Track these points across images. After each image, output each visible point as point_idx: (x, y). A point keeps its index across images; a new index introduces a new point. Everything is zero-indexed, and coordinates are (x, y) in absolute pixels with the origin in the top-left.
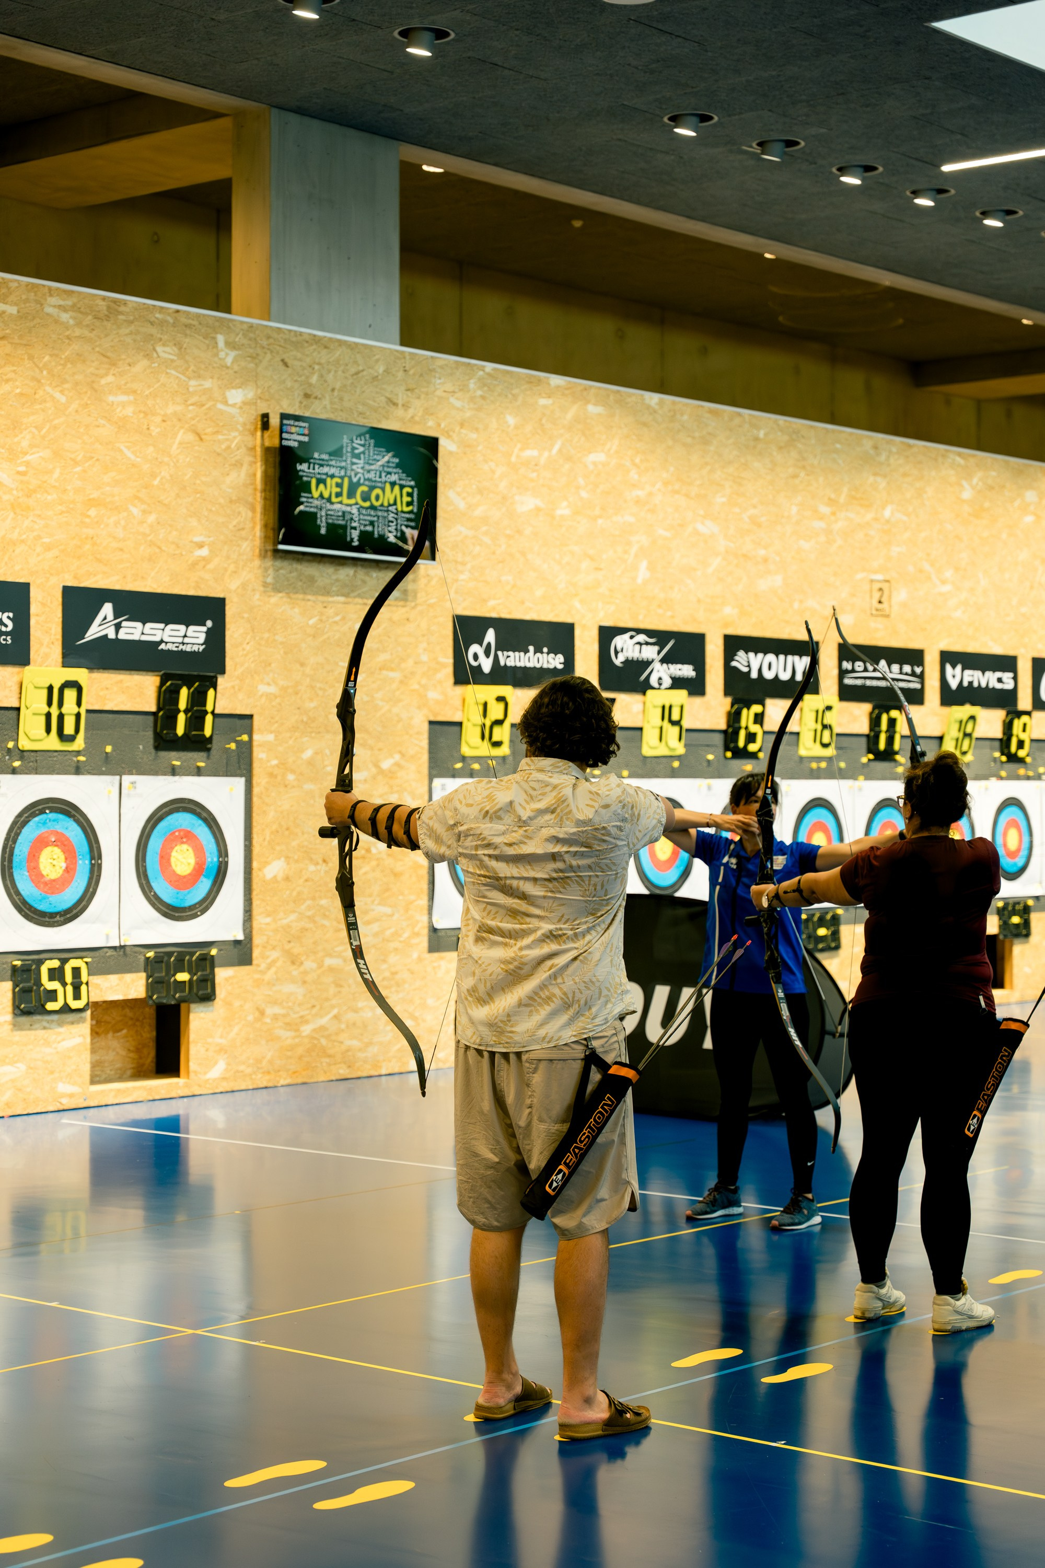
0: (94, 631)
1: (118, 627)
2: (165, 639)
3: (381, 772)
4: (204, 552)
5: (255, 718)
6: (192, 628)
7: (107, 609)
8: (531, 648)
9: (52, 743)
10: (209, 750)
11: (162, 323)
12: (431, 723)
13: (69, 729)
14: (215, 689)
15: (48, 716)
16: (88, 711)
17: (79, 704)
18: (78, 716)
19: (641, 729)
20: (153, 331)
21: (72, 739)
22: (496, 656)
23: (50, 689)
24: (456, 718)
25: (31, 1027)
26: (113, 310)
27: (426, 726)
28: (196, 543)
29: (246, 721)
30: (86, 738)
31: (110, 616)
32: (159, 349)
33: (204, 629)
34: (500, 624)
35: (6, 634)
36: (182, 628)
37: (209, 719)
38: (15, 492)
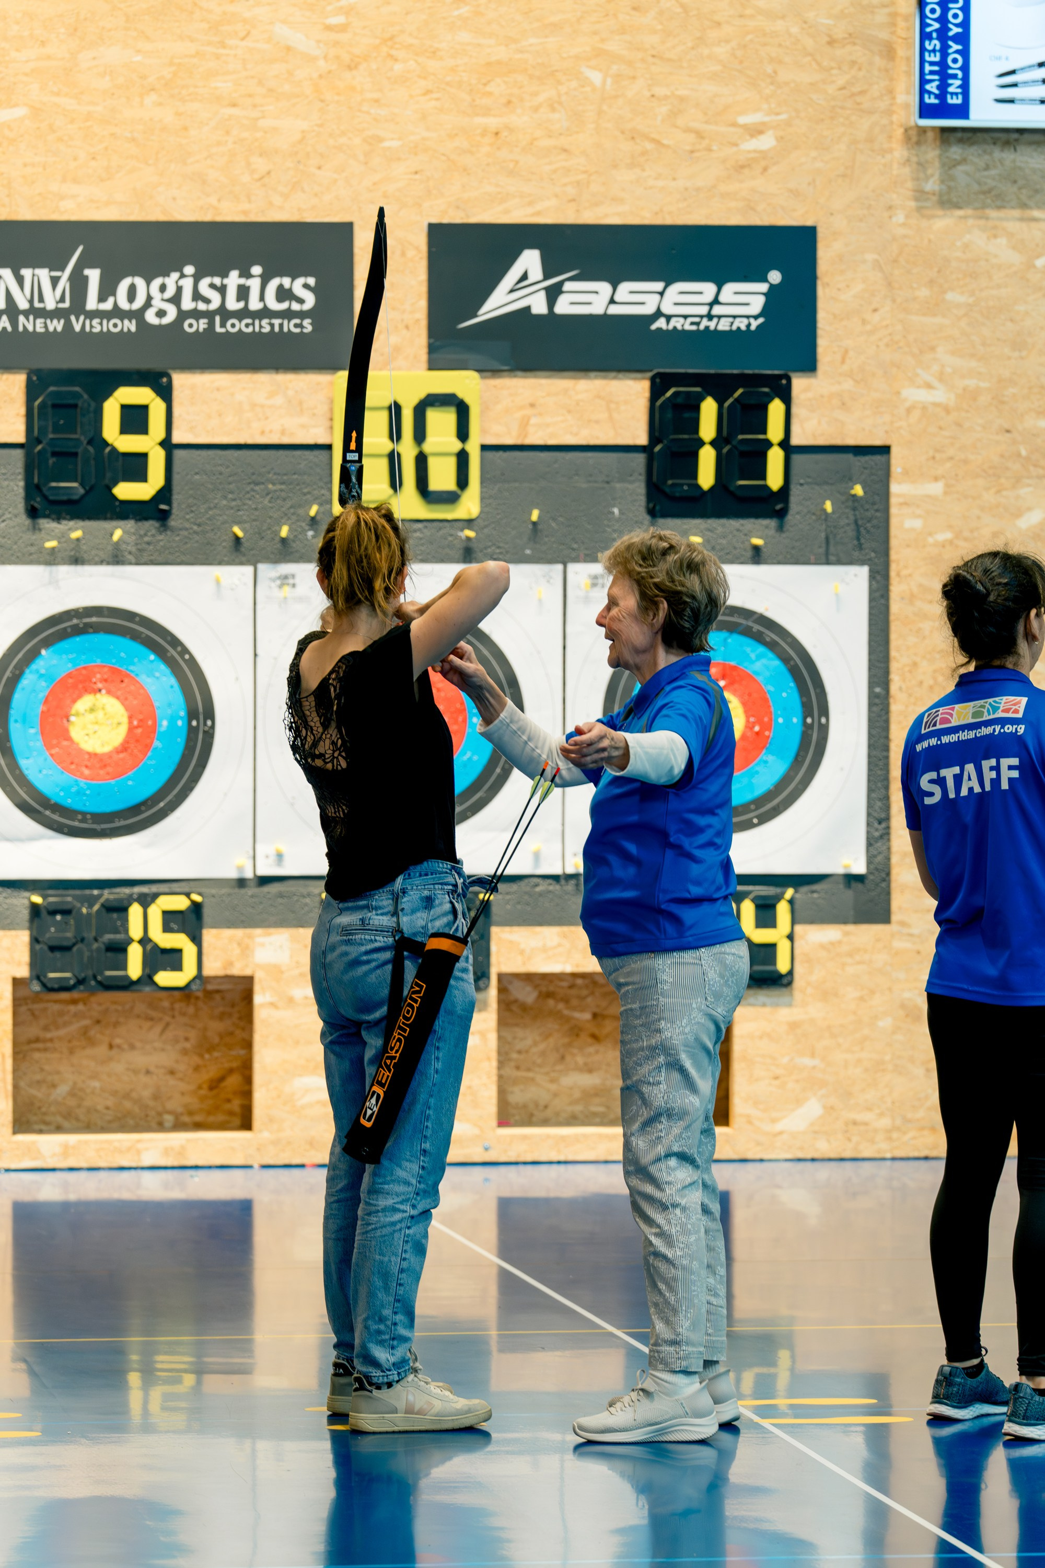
0: (499, 304)
1: (553, 294)
2: (667, 309)
4: (765, 142)
5: (894, 451)
7: (531, 261)
9: (407, 506)
10: (781, 514)
13: (443, 481)
14: (787, 400)
15: (393, 457)
16: (484, 448)
17: (463, 433)
18: (462, 458)
21: (450, 498)
23: (394, 409)
28: (745, 127)
29: (878, 458)
31: (536, 273)
33: (764, 287)
35: (302, 315)
36: (709, 289)
37: (775, 457)
38: (321, 63)
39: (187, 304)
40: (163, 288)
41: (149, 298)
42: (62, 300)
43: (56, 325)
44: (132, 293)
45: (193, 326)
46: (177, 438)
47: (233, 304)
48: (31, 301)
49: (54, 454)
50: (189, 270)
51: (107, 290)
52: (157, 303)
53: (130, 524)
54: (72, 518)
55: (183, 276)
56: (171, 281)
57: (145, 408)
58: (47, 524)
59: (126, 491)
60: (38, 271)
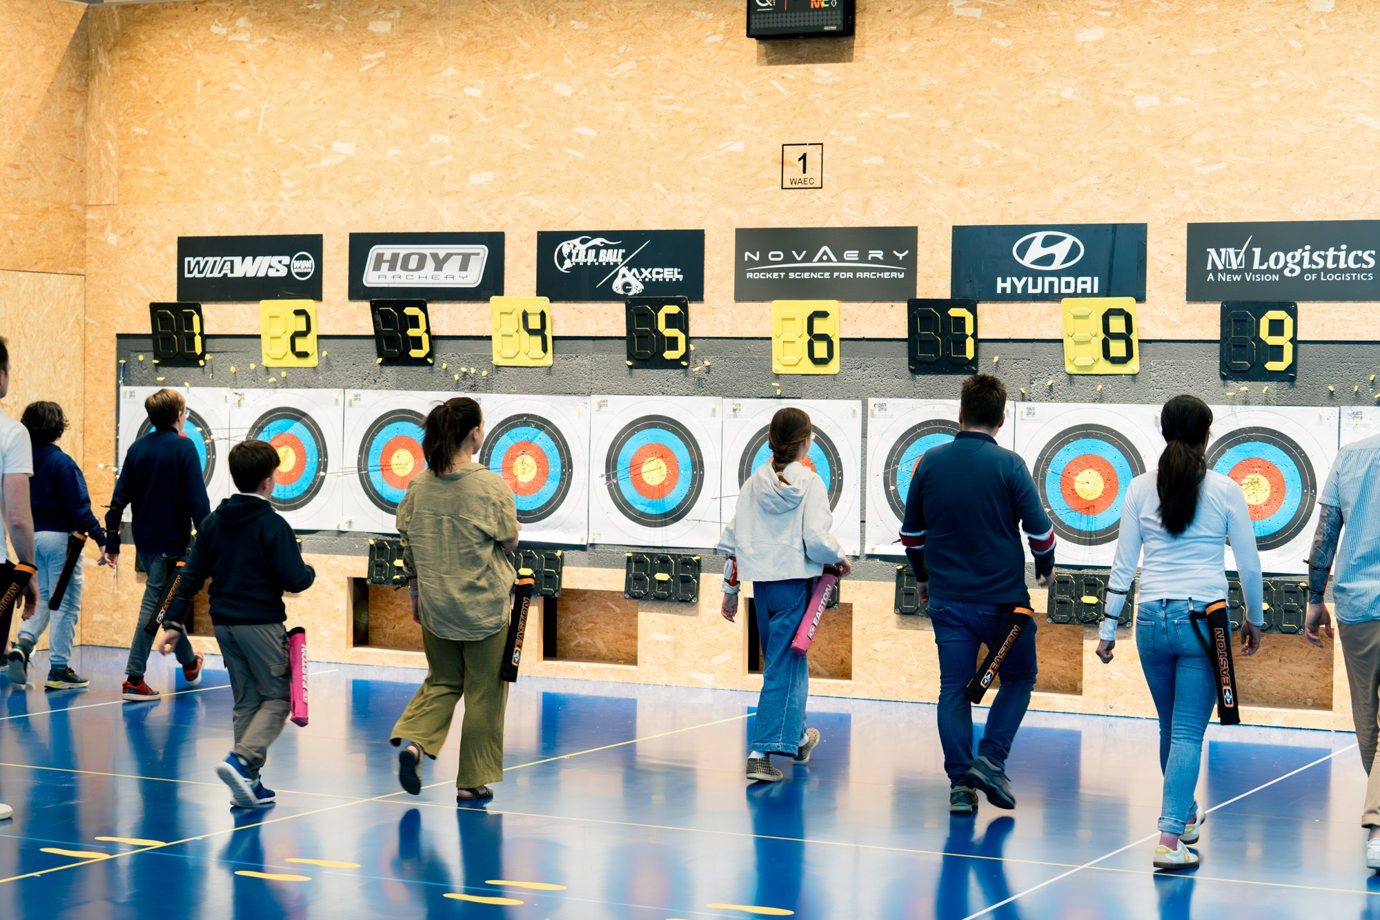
39: (1306, 265)
40: (1293, 258)
41: (1286, 263)
42: (1241, 264)
43: (1237, 278)
44: (1277, 262)
45: (1309, 277)
46: (1300, 338)
47: (1331, 266)
48: (1225, 266)
49: (1234, 346)
50: (1308, 247)
51: (1264, 259)
52: (1290, 265)
53: (1274, 384)
54: (1244, 381)
55: (1304, 251)
56: (1298, 254)
57: (1282, 321)
58: (1229, 382)
59: (1271, 366)
60: (1228, 249)
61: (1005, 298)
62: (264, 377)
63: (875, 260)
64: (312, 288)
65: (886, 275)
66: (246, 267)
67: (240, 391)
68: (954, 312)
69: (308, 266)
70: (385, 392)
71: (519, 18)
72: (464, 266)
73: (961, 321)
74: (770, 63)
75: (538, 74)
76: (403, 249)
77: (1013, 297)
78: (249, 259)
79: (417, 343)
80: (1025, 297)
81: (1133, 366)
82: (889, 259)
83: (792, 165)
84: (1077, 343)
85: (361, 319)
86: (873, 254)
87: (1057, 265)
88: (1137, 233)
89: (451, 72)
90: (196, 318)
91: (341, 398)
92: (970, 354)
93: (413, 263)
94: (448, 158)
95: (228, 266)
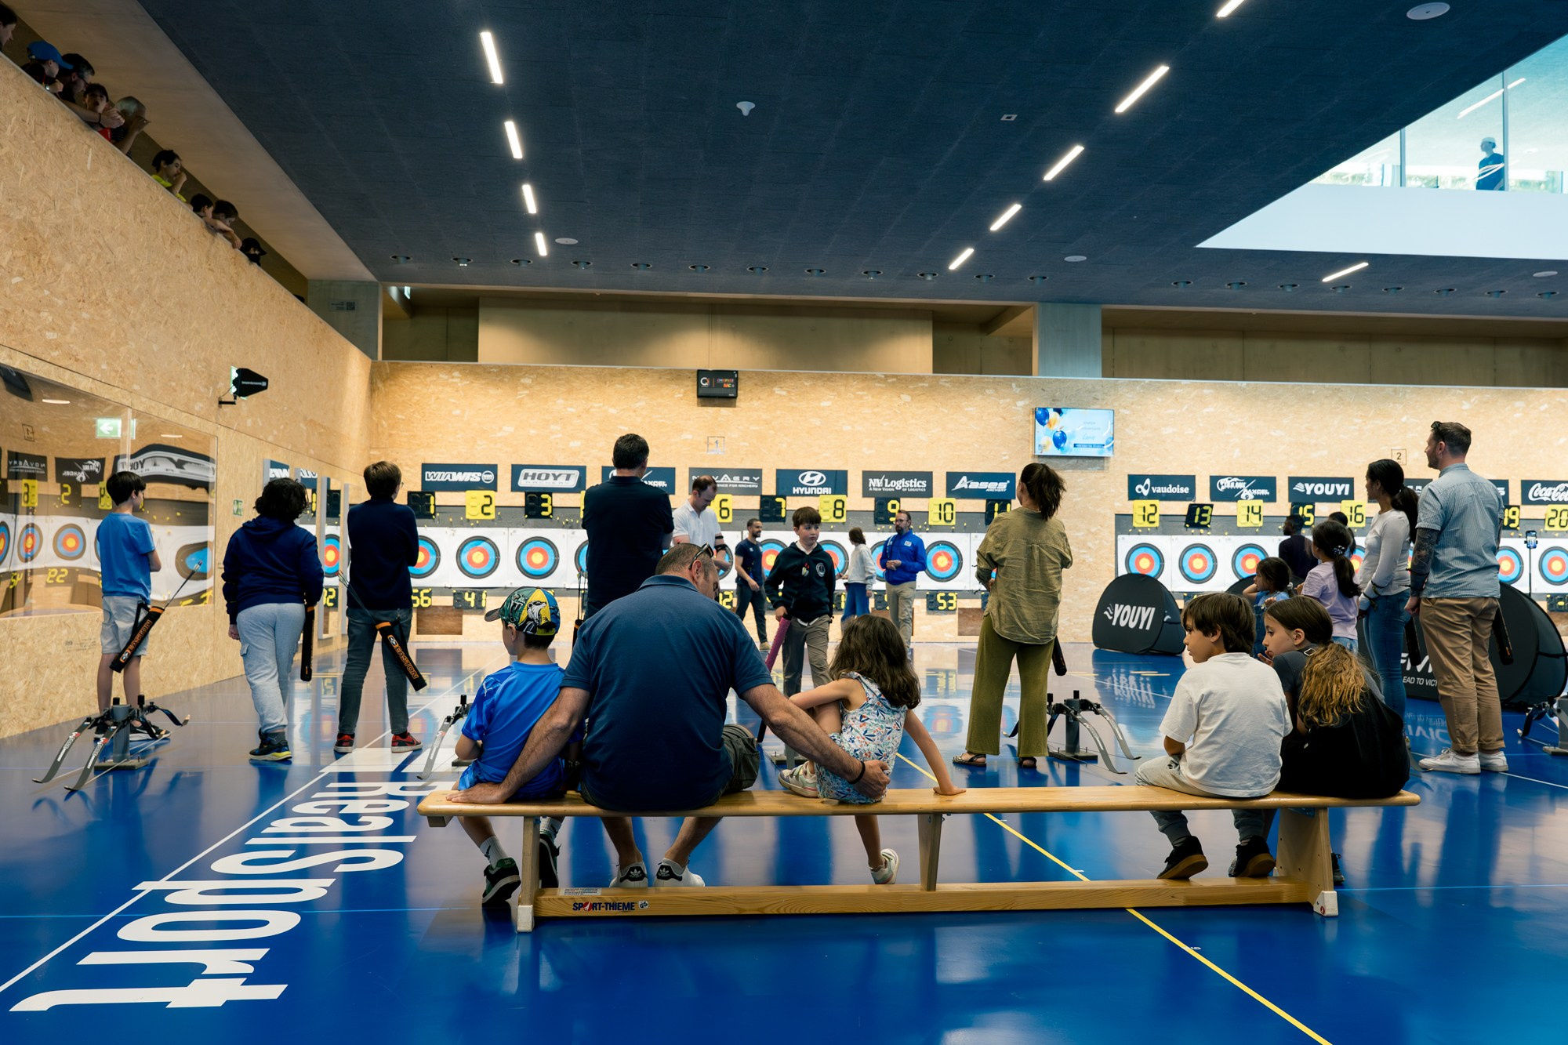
0: (959, 486)
1: (969, 484)
2: (989, 487)
3: (1090, 532)
4: (1007, 457)
6: (1000, 484)
7: (964, 478)
8: (1170, 486)
9: (942, 522)
11: (988, 382)
12: (1116, 515)
13: (949, 517)
15: (940, 514)
16: (957, 512)
17: (952, 509)
18: (952, 514)
19: (1236, 516)
20: (984, 385)
21: (950, 521)
22: (1151, 489)
23: (940, 505)
24: (1130, 513)
25: (933, 614)
26: (967, 380)
27: (1114, 516)
30: (956, 521)
31: (965, 480)
32: (987, 391)
33: (1006, 484)
34: (1152, 477)
35: (923, 487)
36: (996, 483)
39: (903, 486)
40: (899, 483)
41: (896, 484)
43: (880, 489)
44: (893, 484)
45: (904, 490)
47: (911, 486)
48: (875, 485)
49: (878, 512)
50: (904, 479)
51: (889, 483)
52: (898, 485)
54: (882, 524)
55: (902, 480)
56: (900, 481)
57: (895, 504)
58: (878, 525)
61: (796, 495)
62: (467, 523)
63: (746, 481)
64: (493, 486)
65: (750, 486)
66: (458, 477)
67: (455, 529)
68: (778, 500)
69: (491, 477)
70: (529, 529)
71: (593, 382)
72: (568, 479)
73: (780, 503)
74: (702, 406)
75: (601, 404)
76: (538, 471)
77: (799, 495)
78: (460, 473)
79: (546, 509)
80: (804, 495)
81: (844, 520)
82: (752, 480)
83: (712, 444)
84: (825, 511)
85: (519, 499)
86: (745, 478)
87: (816, 484)
88: (845, 473)
89: (561, 401)
90: (432, 498)
91: (506, 532)
92: (783, 515)
93: (543, 477)
94: (560, 435)
95: (449, 476)
